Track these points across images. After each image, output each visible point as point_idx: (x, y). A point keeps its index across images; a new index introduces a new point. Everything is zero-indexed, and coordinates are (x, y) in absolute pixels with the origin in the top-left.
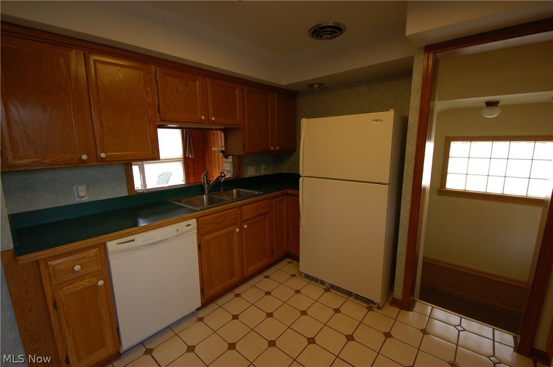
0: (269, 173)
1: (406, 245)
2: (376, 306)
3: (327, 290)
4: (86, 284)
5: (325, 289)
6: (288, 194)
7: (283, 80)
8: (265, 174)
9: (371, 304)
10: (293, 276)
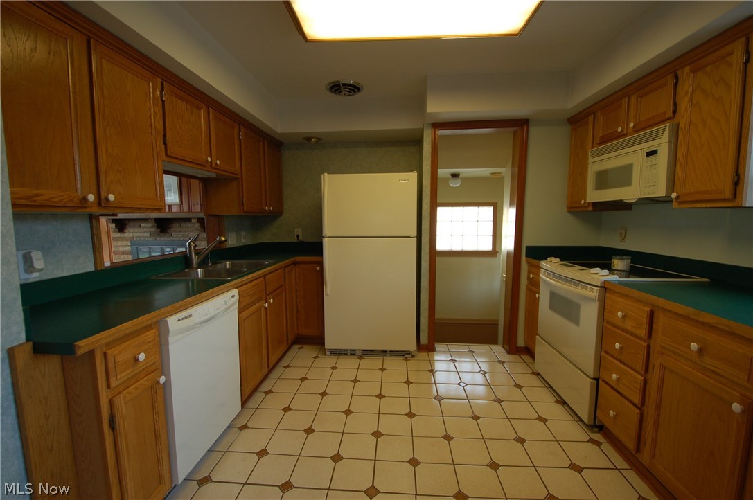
0: (249, 243)
1: (428, 292)
2: (410, 356)
3: (361, 358)
4: (146, 383)
5: (358, 358)
6: (295, 263)
7: (279, 126)
8: (245, 244)
9: (406, 356)
10: (315, 358)
